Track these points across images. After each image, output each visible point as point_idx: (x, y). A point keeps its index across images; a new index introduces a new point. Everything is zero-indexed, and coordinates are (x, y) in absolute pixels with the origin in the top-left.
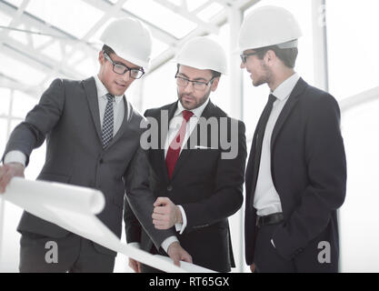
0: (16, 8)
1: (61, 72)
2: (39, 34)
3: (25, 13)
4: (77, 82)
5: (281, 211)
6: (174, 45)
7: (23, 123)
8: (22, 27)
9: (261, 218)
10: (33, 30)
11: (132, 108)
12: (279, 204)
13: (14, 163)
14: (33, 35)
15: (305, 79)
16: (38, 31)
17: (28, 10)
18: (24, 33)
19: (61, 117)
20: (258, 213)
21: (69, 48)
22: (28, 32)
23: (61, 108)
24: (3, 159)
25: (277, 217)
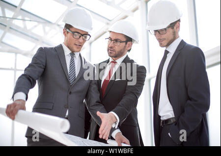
0: (16, 7)
1: (43, 42)
2: (30, 21)
3: (21, 9)
4: (52, 48)
5: (174, 117)
6: (108, 24)
7: (23, 75)
8: (20, 17)
9: (163, 121)
10: (26, 19)
11: (85, 60)
12: (173, 112)
13: (19, 100)
14: (27, 22)
15: (185, 41)
16: (29, 19)
17: (23, 7)
18: (21, 21)
19: (45, 69)
20: (161, 119)
21: (47, 28)
22: (24, 20)
23: (45, 64)
24: (13, 97)
25: (172, 120)
